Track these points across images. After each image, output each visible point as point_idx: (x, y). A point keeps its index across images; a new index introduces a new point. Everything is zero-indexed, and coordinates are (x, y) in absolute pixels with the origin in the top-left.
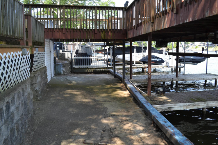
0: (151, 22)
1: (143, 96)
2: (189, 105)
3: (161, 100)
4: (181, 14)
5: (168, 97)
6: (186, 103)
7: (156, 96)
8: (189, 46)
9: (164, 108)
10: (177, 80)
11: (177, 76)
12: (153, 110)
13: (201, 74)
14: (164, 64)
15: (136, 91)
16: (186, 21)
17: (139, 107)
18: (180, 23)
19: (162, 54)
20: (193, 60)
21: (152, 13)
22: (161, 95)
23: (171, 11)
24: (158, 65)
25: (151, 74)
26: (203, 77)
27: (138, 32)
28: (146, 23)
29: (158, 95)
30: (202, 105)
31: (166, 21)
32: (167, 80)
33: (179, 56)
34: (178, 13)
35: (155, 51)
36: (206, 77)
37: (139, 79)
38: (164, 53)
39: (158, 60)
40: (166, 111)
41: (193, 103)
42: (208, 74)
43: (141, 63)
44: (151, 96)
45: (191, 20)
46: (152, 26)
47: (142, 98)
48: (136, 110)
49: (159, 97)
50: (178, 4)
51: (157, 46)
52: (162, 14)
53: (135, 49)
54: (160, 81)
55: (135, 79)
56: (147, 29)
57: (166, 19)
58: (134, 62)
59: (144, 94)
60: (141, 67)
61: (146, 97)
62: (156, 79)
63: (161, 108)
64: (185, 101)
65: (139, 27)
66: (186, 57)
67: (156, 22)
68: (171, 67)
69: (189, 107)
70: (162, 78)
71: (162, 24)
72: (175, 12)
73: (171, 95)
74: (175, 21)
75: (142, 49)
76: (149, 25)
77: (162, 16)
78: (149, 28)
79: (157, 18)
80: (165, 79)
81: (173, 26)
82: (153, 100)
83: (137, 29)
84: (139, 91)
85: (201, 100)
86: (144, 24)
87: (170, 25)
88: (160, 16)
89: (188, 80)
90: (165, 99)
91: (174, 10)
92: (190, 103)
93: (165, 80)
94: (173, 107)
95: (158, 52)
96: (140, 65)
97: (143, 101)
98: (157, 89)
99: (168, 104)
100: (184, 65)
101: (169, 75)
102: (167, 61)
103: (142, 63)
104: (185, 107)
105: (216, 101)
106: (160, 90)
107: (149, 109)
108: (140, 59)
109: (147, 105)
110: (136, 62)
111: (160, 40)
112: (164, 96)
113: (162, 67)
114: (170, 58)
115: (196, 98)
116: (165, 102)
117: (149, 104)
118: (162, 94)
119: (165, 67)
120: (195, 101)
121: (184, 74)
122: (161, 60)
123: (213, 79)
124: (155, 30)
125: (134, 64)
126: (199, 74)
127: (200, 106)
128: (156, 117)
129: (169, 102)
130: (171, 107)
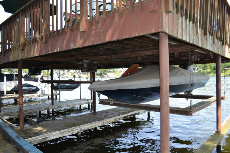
0: (21, 48)
1: (15, 130)
2: (64, 132)
3: (36, 131)
4: (50, 44)
5: (43, 127)
6: (61, 130)
7: (30, 128)
8: (65, 73)
9: (39, 140)
10: (53, 108)
11: (53, 104)
12: (26, 144)
13: (76, 100)
14: (39, 93)
15: (6, 125)
16: (55, 50)
17: (10, 144)
18: (49, 52)
19: (37, 81)
20: (68, 87)
21: (22, 40)
22: (36, 127)
23: (40, 40)
24: (33, 93)
25: (22, 104)
26: (77, 103)
27: (6, 59)
28: (16, 50)
29: (32, 127)
30: (76, 130)
31: (36, 49)
32: (43, 109)
33: (54, 84)
34: (47, 43)
35: (29, 79)
36: (80, 103)
37: (10, 112)
38: (39, 81)
39: (32, 88)
40: (41, 142)
41: (68, 129)
42: (82, 99)
43: (13, 93)
44: (24, 129)
45: (59, 51)
46: (22, 53)
47: (13, 132)
48: (6, 149)
49: (34, 129)
50: (47, 34)
51: (30, 74)
52: (31, 42)
53: (5, 78)
54: (35, 111)
55: (6, 112)
56: (16, 55)
57: (36, 47)
58: (4, 92)
59: (16, 127)
60: (13, 98)
61: (17, 132)
62: (31, 109)
63: (36, 141)
64: (60, 128)
65: (7, 53)
66: (61, 84)
67: (26, 49)
68: (47, 95)
69: (65, 133)
70: (37, 108)
71: (32, 51)
72: (44, 41)
73: (46, 124)
74: (44, 50)
75: (13, 77)
76: (19, 52)
77: (32, 44)
78: (18, 55)
79: (26, 45)
80: (41, 108)
81: (43, 54)
82: (26, 133)
83: (4, 55)
84: (10, 125)
85: (75, 125)
86: (13, 51)
87: (40, 54)
88: (30, 44)
89: (64, 106)
90: (40, 130)
91: (43, 39)
92: (65, 130)
93: (41, 110)
94: (48, 136)
95: (33, 80)
96: (12, 95)
97: (15, 136)
98: (31, 120)
99: (43, 134)
100: (60, 92)
101: (45, 104)
102: (43, 89)
103: (15, 93)
104: (61, 134)
105: (88, 124)
106: (33, 121)
107: (21, 144)
108: (11, 88)
109: (19, 140)
110: (7, 92)
111: (33, 67)
112: (39, 126)
113: (37, 96)
114: (46, 85)
115: (71, 124)
116: (40, 133)
117: (21, 138)
118: (37, 125)
119: (40, 96)
120: (70, 127)
121: (60, 101)
122: (36, 88)
123: (86, 103)
124: (25, 58)
125: (4, 94)
126: (75, 100)
127: (75, 131)
128: (29, 151)
129: (44, 132)
130: (47, 137)
